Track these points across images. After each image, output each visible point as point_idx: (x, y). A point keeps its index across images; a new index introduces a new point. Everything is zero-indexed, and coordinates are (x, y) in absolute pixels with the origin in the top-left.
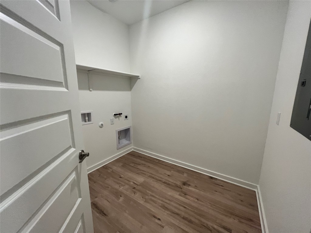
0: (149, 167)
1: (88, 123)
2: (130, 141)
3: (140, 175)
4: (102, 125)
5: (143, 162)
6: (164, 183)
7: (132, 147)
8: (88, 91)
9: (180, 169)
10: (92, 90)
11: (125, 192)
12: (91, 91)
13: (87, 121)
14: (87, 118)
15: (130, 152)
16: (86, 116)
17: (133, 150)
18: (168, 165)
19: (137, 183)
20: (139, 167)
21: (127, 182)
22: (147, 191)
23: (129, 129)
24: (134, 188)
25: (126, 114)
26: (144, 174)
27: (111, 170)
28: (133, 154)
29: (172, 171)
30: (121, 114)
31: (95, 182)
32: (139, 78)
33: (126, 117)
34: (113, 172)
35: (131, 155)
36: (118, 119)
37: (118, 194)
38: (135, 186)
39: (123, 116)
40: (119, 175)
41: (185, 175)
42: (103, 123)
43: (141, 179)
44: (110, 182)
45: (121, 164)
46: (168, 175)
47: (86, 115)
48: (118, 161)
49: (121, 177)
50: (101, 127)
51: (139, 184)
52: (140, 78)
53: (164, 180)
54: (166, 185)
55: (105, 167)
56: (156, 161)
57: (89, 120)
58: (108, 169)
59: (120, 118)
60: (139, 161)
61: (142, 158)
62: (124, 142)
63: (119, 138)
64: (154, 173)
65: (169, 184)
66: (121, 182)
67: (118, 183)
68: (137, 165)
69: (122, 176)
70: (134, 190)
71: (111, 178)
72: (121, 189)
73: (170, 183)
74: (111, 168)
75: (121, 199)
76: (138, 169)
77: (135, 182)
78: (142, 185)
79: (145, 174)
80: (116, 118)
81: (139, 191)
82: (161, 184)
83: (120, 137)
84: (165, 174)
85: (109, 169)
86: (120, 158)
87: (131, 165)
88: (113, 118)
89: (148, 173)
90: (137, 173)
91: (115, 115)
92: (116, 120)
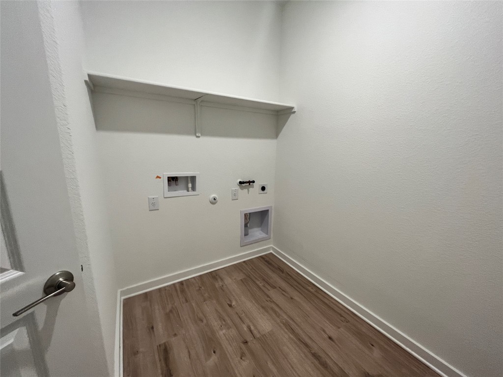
0: (292, 298)
1: (191, 193)
2: (267, 233)
3: (267, 312)
4: (215, 199)
5: (283, 284)
6: (315, 355)
7: (272, 246)
8: (194, 138)
9: (364, 330)
10: (200, 135)
11: (225, 344)
12: (198, 137)
13: (190, 189)
14: (190, 185)
15: (265, 255)
16: (189, 181)
17: (271, 251)
18: (336, 308)
19: (255, 332)
20: (272, 293)
21: (238, 321)
22: (269, 363)
23: (268, 210)
24: (246, 342)
25: (263, 184)
26: (275, 312)
27: (221, 284)
28: (269, 261)
29: (342, 329)
30: (253, 182)
31: (187, 301)
32: (293, 111)
33: (263, 189)
34: (222, 288)
35: (266, 261)
36: (246, 190)
37: (211, 344)
38: (249, 338)
39: (257, 186)
40: (230, 301)
41: (377, 353)
42: (217, 197)
43: (265, 324)
44: (209, 309)
45: (241, 276)
46: (330, 338)
47: (189, 179)
48: (238, 267)
49: (230, 306)
50: (212, 203)
51: (258, 336)
52: (295, 112)
53: (315, 349)
54: (317, 363)
55: (214, 276)
56: (310, 288)
57: (194, 189)
58: (217, 280)
59: (251, 189)
60: (275, 278)
61: (284, 275)
62: (257, 233)
63: (246, 225)
64: (298, 320)
65: (324, 365)
66: (226, 318)
67: (221, 318)
68: (269, 287)
69: (234, 303)
70: (243, 346)
71: (215, 301)
72: (221, 333)
73: (329, 362)
74: (222, 280)
75: (214, 359)
76: (268, 296)
77: (252, 328)
78: (263, 340)
79: (278, 316)
80: (242, 188)
81: (252, 353)
82: (306, 356)
83: (248, 225)
84: (324, 331)
85: (219, 280)
86: (244, 262)
87: (258, 283)
88: (238, 188)
89: (285, 313)
90: (263, 307)
91: (241, 183)
92: (243, 193)
